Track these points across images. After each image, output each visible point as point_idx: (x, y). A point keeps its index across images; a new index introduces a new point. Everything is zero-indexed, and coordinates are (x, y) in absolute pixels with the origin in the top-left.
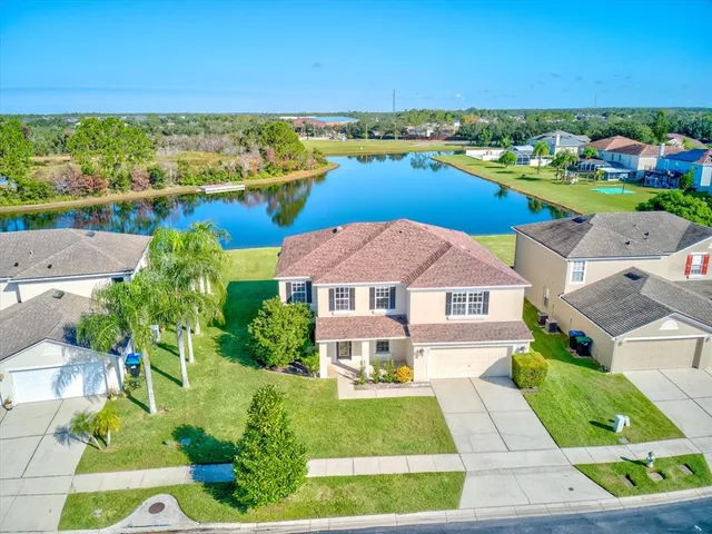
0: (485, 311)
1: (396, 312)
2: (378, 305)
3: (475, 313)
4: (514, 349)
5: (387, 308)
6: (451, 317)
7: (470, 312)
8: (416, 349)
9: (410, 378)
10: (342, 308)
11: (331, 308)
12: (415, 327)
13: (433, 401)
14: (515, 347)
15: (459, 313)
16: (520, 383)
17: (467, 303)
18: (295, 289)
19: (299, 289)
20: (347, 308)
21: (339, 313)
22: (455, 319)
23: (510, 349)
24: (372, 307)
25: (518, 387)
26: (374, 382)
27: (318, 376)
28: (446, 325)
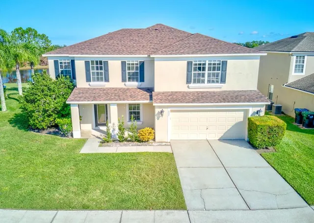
0: (223, 80)
1: (145, 84)
2: (129, 78)
3: (213, 82)
4: (250, 113)
5: (137, 81)
6: (192, 85)
7: (209, 81)
8: (157, 110)
9: (151, 137)
10: (98, 80)
11: (88, 80)
12: (159, 93)
13: (170, 156)
14: (252, 111)
15: (199, 82)
16: (257, 143)
17: (206, 72)
18: (61, 67)
19: (66, 67)
20: (102, 80)
21: (95, 84)
22: (195, 87)
23: (246, 112)
24: (124, 80)
25: (254, 147)
26: (120, 141)
27: (72, 136)
28: (186, 93)
